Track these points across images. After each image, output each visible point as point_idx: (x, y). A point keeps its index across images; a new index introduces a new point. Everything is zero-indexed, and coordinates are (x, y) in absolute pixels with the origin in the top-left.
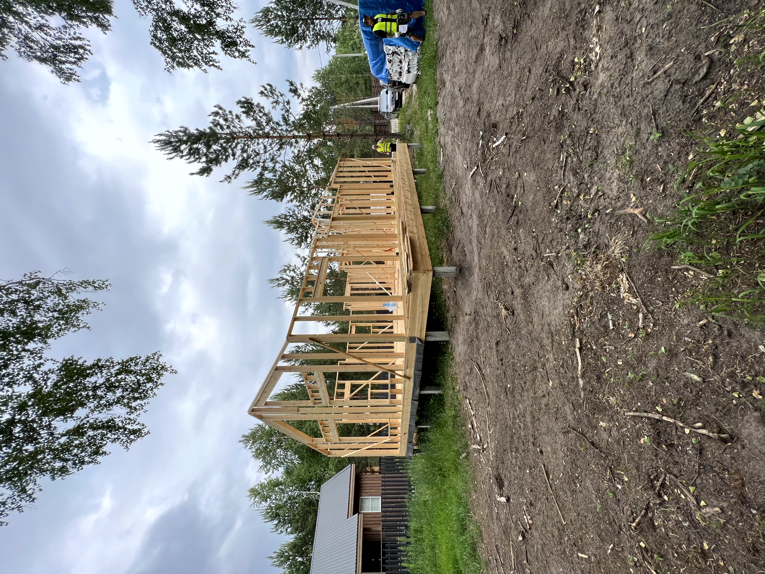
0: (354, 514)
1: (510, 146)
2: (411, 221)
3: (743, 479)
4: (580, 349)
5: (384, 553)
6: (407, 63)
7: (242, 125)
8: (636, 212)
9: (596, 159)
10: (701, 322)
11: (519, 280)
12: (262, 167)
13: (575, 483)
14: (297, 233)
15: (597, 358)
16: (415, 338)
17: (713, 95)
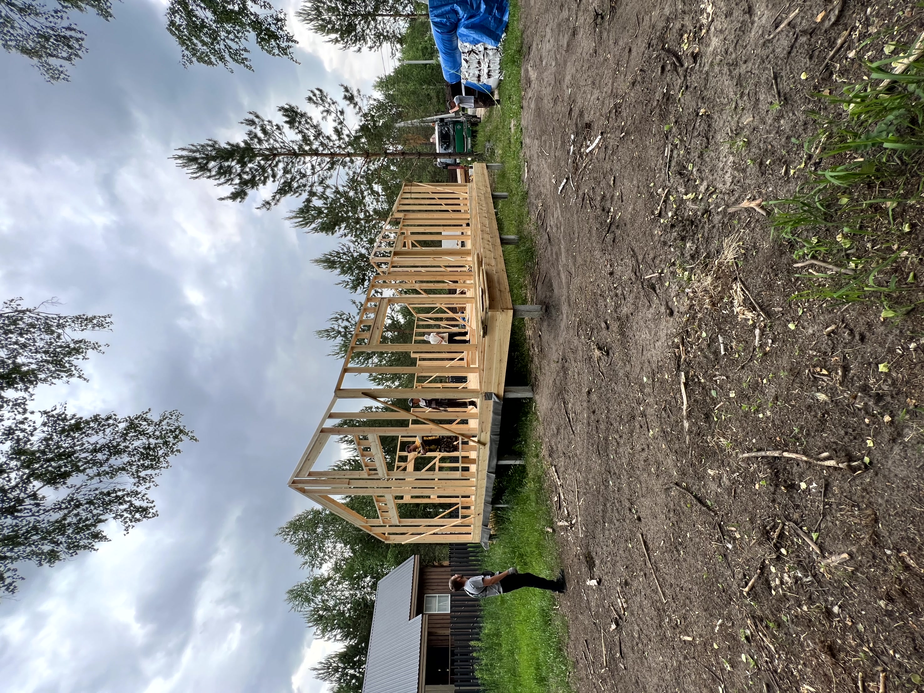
0: (417, 615)
1: (605, 148)
2: (488, 252)
3: (876, 514)
4: (686, 384)
5: (453, 661)
6: (487, 65)
7: (284, 139)
8: (753, 205)
9: (706, 147)
10: (829, 329)
11: (616, 312)
12: (309, 192)
13: (678, 551)
14: (352, 274)
15: (705, 391)
16: (491, 393)
17: (846, 45)
